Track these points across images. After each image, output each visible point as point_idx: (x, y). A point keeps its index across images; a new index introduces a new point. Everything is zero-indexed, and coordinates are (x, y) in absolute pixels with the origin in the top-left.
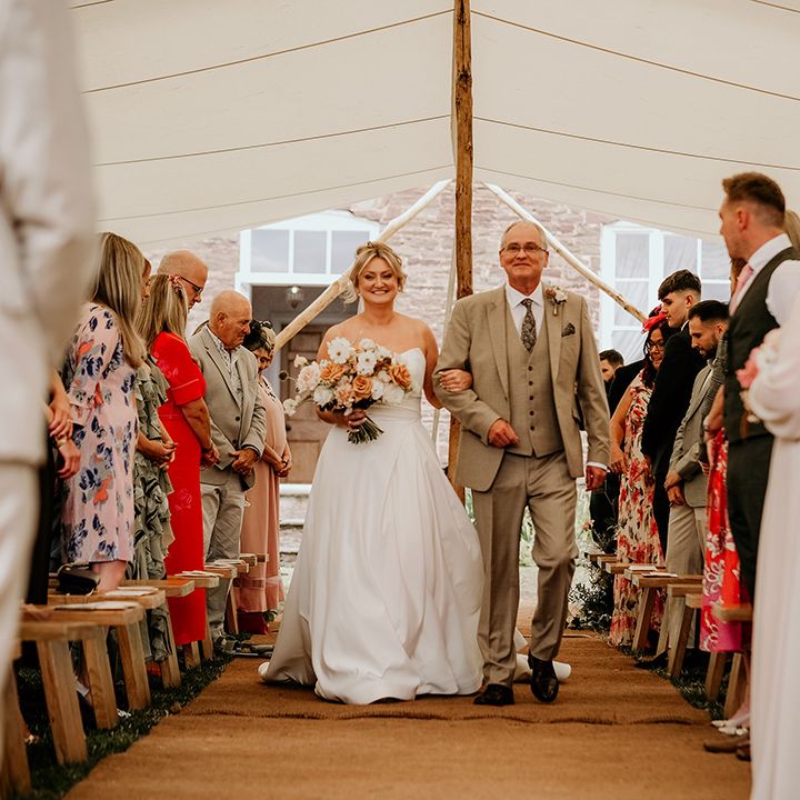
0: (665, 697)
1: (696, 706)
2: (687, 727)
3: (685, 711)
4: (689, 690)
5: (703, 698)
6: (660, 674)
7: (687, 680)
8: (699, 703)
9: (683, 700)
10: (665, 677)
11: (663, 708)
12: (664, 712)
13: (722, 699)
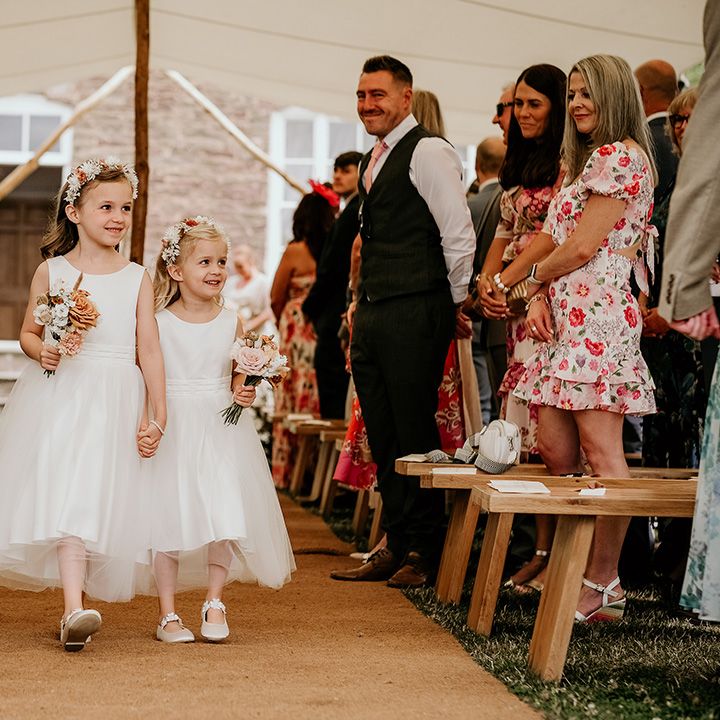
0: (316, 532)
1: (344, 540)
2: (335, 558)
3: (335, 544)
4: (339, 525)
5: (350, 533)
6: (314, 513)
7: (338, 517)
8: (347, 537)
9: (332, 534)
10: (318, 515)
11: (315, 541)
12: (315, 544)
13: (367, 534)
